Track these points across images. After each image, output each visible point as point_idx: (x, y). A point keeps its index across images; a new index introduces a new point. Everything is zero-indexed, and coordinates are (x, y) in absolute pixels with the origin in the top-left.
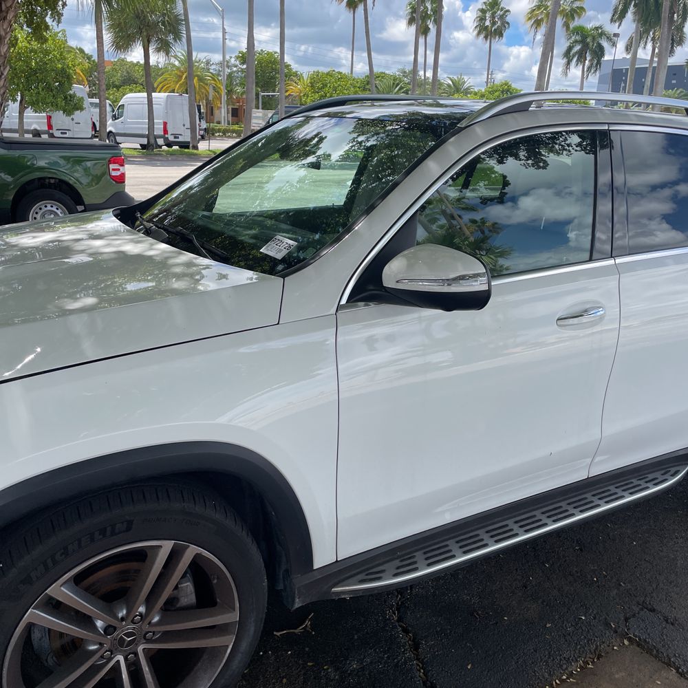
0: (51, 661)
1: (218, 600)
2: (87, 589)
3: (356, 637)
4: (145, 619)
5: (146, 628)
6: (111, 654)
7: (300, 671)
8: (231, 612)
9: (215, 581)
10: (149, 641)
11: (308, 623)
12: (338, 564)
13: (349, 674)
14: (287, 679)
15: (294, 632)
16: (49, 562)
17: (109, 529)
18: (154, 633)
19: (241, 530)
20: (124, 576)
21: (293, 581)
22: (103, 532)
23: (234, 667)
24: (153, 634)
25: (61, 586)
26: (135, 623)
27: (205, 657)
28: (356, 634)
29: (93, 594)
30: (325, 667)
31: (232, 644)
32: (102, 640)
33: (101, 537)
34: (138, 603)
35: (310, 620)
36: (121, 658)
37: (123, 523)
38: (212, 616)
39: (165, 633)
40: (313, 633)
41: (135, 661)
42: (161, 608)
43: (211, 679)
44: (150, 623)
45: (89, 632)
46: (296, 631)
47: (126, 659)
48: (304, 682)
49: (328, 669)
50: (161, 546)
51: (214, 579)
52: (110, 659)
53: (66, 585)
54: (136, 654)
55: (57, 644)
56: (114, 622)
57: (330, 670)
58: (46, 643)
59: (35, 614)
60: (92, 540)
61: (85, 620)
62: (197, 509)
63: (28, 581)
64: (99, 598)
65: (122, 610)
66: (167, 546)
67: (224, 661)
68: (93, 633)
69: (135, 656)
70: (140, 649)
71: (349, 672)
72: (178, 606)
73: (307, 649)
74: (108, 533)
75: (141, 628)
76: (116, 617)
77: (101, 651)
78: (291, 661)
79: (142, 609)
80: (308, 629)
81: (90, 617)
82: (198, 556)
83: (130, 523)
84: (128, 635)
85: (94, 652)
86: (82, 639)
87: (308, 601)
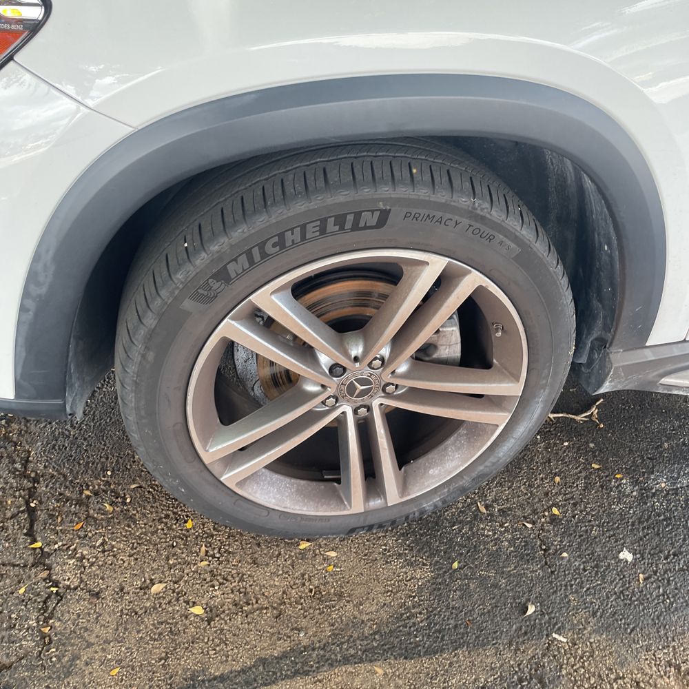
0: (258, 391)
1: (494, 361)
2: (310, 308)
3: (666, 445)
4: (387, 366)
5: (387, 378)
6: (336, 402)
7: (580, 472)
8: (512, 382)
9: (499, 334)
10: (388, 395)
11: (594, 410)
12: (686, 344)
13: (654, 495)
14: (561, 479)
15: (574, 420)
16: (256, 252)
17: (350, 218)
18: (397, 386)
19: (555, 262)
20: (363, 298)
21: (611, 356)
22: (340, 220)
23: (501, 454)
24: (396, 388)
25: (272, 293)
26: (373, 369)
27: (462, 431)
28: (666, 441)
29: (319, 316)
30: (618, 476)
31: (505, 424)
32: (326, 381)
33: (337, 228)
34: (381, 341)
35: (598, 407)
36: (349, 410)
37: (373, 211)
38: (483, 382)
39: (413, 390)
40: (602, 426)
41: (366, 417)
42: (411, 357)
43: (466, 462)
44: (393, 372)
45: (309, 368)
46: (578, 418)
47: (355, 412)
48: (586, 488)
49: (622, 479)
50: (428, 264)
51: (497, 330)
52: (334, 408)
53: (279, 294)
54: (369, 408)
55: (267, 372)
56: (344, 361)
57: (624, 481)
58: (253, 367)
59: (233, 328)
60: (323, 231)
61: (305, 350)
62: (494, 213)
63: (222, 275)
64: (327, 323)
65: (357, 345)
66: (436, 265)
67: (489, 443)
68: (314, 370)
69: (368, 411)
70: (375, 403)
71: (654, 491)
72: (435, 356)
73: (592, 445)
74: (348, 225)
75: (381, 378)
76: (346, 354)
77: (323, 395)
78: (567, 455)
79: (385, 352)
80: (594, 419)
81: (311, 348)
82: (480, 290)
83: (384, 216)
84: (362, 382)
85: (314, 395)
86: (299, 375)
87: (620, 387)
